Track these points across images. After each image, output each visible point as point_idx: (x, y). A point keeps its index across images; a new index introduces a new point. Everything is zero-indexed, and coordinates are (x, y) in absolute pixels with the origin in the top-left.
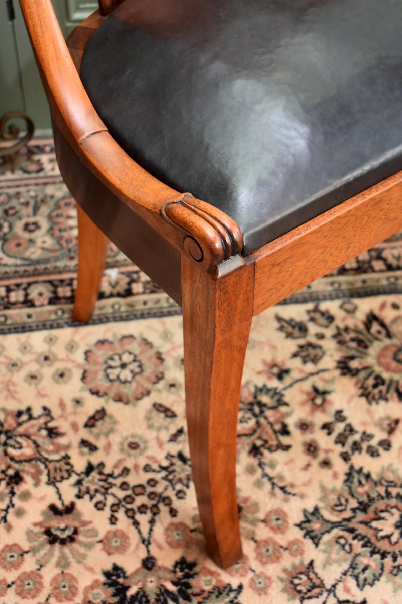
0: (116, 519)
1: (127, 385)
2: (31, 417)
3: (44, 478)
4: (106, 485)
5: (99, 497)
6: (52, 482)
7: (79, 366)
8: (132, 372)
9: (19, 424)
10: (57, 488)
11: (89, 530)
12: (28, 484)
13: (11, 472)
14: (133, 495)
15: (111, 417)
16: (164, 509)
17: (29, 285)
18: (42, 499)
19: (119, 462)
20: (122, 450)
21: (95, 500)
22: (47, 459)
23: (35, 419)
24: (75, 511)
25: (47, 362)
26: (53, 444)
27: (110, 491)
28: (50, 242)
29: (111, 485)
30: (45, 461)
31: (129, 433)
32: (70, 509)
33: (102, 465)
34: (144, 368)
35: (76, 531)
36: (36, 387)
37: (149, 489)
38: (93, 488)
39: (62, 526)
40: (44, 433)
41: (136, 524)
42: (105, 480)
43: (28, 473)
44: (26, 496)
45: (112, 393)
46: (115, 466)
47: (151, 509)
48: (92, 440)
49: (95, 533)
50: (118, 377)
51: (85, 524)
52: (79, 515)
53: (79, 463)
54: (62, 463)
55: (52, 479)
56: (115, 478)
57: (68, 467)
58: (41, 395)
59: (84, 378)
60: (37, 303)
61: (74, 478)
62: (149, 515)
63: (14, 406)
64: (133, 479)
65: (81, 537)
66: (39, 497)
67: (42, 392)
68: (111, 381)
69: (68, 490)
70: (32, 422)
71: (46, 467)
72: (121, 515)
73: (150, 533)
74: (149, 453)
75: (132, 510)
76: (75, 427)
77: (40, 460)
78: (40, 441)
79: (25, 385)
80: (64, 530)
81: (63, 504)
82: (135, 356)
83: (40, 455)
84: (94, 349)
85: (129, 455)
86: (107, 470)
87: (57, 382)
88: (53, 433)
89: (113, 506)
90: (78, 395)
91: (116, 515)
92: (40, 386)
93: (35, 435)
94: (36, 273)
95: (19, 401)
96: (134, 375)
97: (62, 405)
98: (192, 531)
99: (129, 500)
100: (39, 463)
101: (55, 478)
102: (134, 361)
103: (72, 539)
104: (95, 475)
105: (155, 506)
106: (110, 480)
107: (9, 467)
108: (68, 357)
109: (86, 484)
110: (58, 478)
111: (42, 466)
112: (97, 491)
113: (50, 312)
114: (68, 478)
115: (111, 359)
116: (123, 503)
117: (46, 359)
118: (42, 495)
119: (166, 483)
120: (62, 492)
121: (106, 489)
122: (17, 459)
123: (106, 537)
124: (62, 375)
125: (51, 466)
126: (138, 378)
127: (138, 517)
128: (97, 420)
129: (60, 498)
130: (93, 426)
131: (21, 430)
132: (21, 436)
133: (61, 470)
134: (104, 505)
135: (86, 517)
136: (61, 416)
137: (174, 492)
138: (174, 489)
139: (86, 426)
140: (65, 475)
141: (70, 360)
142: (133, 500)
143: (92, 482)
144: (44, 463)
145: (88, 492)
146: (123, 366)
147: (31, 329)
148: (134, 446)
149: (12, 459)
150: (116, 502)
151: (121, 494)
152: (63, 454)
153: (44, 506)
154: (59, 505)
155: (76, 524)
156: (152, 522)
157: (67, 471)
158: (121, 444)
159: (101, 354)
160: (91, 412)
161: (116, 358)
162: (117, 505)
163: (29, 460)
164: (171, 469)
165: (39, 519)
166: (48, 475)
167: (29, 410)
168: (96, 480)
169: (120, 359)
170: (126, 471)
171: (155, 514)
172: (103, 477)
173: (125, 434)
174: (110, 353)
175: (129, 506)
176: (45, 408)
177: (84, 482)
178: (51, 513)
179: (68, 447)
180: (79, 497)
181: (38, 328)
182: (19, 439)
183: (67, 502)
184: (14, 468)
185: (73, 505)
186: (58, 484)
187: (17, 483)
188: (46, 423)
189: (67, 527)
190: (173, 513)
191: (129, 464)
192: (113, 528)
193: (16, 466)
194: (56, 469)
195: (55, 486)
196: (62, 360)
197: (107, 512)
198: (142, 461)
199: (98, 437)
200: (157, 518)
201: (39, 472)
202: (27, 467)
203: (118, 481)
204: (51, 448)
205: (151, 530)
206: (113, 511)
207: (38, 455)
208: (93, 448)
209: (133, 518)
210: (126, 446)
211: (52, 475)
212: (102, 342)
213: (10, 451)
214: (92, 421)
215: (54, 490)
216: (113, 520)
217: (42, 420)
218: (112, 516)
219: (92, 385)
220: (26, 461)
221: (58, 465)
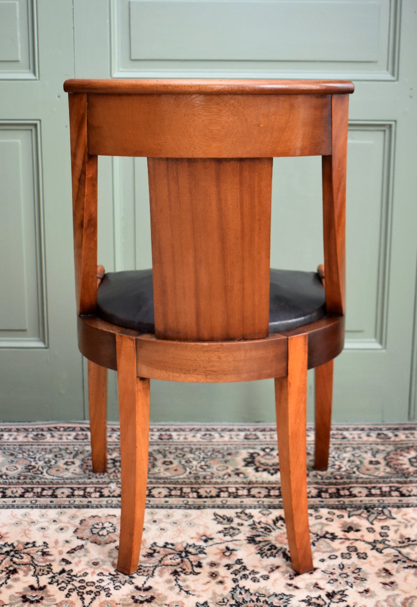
0: (70, 595)
1: (103, 537)
2: (34, 546)
3: (32, 573)
4: (70, 580)
5: (63, 585)
6: (35, 575)
7: (75, 526)
8: (107, 531)
9: (26, 548)
10: (38, 578)
11: (51, 599)
12: (20, 574)
13: (11, 568)
14: (86, 586)
15: (86, 550)
16: (103, 593)
17: (57, 488)
18: (26, 582)
19: (84, 569)
20: (87, 565)
21: (60, 586)
22: (36, 565)
23: (37, 547)
24: (45, 590)
25: (55, 523)
26: (43, 559)
27: (71, 583)
28: (78, 470)
29: (73, 580)
30: (35, 566)
31: (95, 558)
32: (42, 588)
33: (72, 571)
34: (116, 530)
35: (42, 598)
36: (43, 533)
37: (97, 584)
38: (60, 581)
39: (34, 595)
40: (40, 553)
41: (82, 599)
42: (70, 578)
43: (22, 570)
44: (16, 580)
45: (91, 540)
46: (79, 572)
47: (95, 593)
48: (69, 559)
49: (55, 600)
50: (98, 533)
51: (49, 596)
52: (48, 591)
53: (56, 568)
54: (46, 568)
55: (36, 574)
56: (77, 577)
57: (49, 570)
58: (44, 537)
59: (75, 531)
60: (59, 496)
61: (51, 575)
62: (93, 595)
63: (25, 540)
64: (88, 579)
65: (44, 601)
66: (25, 581)
67: (46, 536)
68: (93, 534)
69: (44, 580)
70: (34, 548)
71: (35, 568)
72: (74, 594)
73: (89, 604)
74: (105, 567)
75: (83, 593)
76: (61, 553)
77: (32, 565)
78: (35, 556)
79: (37, 531)
80: (34, 597)
81: (38, 585)
82: (113, 524)
83: (33, 562)
84: (87, 520)
85: (91, 567)
86: (73, 574)
87: (58, 532)
88: (44, 554)
89: (71, 589)
90: (68, 539)
91: (71, 593)
92: (45, 533)
93: (34, 554)
94: (65, 483)
95: (30, 538)
96: (108, 532)
97: (56, 542)
98: (117, 604)
99: (82, 588)
100: (31, 566)
101: (38, 574)
102: (111, 526)
103: (38, 601)
104: (65, 575)
105: (99, 592)
106: (74, 578)
107: (11, 566)
108: (69, 521)
109: (56, 578)
110: (40, 574)
111: (32, 568)
112: (63, 582)
113: (65, 501)
114: (46, 575)
115: (98, 524)
116: (78, 589)
117: (54, 521)
118: (27, 580)
119: (109, 581)
120: (40, 580)
121: (69, 582)
122: (17, 563)
123: (61, 603)
124: (62, 529)
125: (38, 569)
126: (110, 534)
127: (85, 596)
128: (76, 550)
129: (38, 583)
130: (73, 553)
131: (26, 551)
132: (24, 553)
133: (43, 570)
134: (65, 589)
135: (51, 593)
136: (54, 547)
137: (114, 586)
138: (114, 584)
139: (68, 552)
140: (46, 573)
141: (69, 523)
142: (85, 588)
143: (61, 578)
144: (34, 566)
145: (57, 581)
146: (103, 528)
147: (50, 508)
148: (96, 564)
149: (14, 563)
150: (74, 587)
151: (78, 585)
152: (48, 563)
153: (27, 585)
154: (36, 586)
155: (43, 595)
156: (94, 599)
157: (48, 571)
158: (89, 562)
159: (92, 522)
160: (74, 547)
161: (101, 524)
162: (74, 589)
163: (26, 564)
164: (116, 576)
165: (21, 590)
166: (35, 572)
167: (34, 542)
168: (65, 577)
169: (103, 524)
170: (86, 574)
171: (96, 595)
172: (70, 576)
173: (92, 558)
174: (98, 522)
175: (81, 591)
176: (44, 543)
177: (56, 577)
178: (30, 589)
179: (53, 561)
180: (50, 583)
181: (55, 507)
182: (22, 555)
183: (42, 585)
184: (14, 567)
185: (45, 587)
186: (39, 577)
187: (13, 574)
188: (42, 550)
189: (37, 596)
190: (108, 595)
191: (89, 571)
192: (67, 599)
193: (16, 566)
194: (40, 570)
195: (37, 577)
196: (64, 522)
197: (66, 592)
198: (98, 571)
199: (74, 558)
200: (97, 597)
201: (30, 570)
202: (22, 567)
203: (78, 579)
204: (42, 560)
205: (91, 602)
206: (69, 592)
207: (31, 562)
208: (68, 562)
209: (81, 596)
210: (91, 563)
211: (37, 572)
212: (94, 517)
213: (15, 559)
214: (73, 551)
215: (36, 579)
216: (68, 596)
217: (41, 548)
218: (68, 594)
219: (80, 535)
220: (23, 564)
221: (42, 568)
